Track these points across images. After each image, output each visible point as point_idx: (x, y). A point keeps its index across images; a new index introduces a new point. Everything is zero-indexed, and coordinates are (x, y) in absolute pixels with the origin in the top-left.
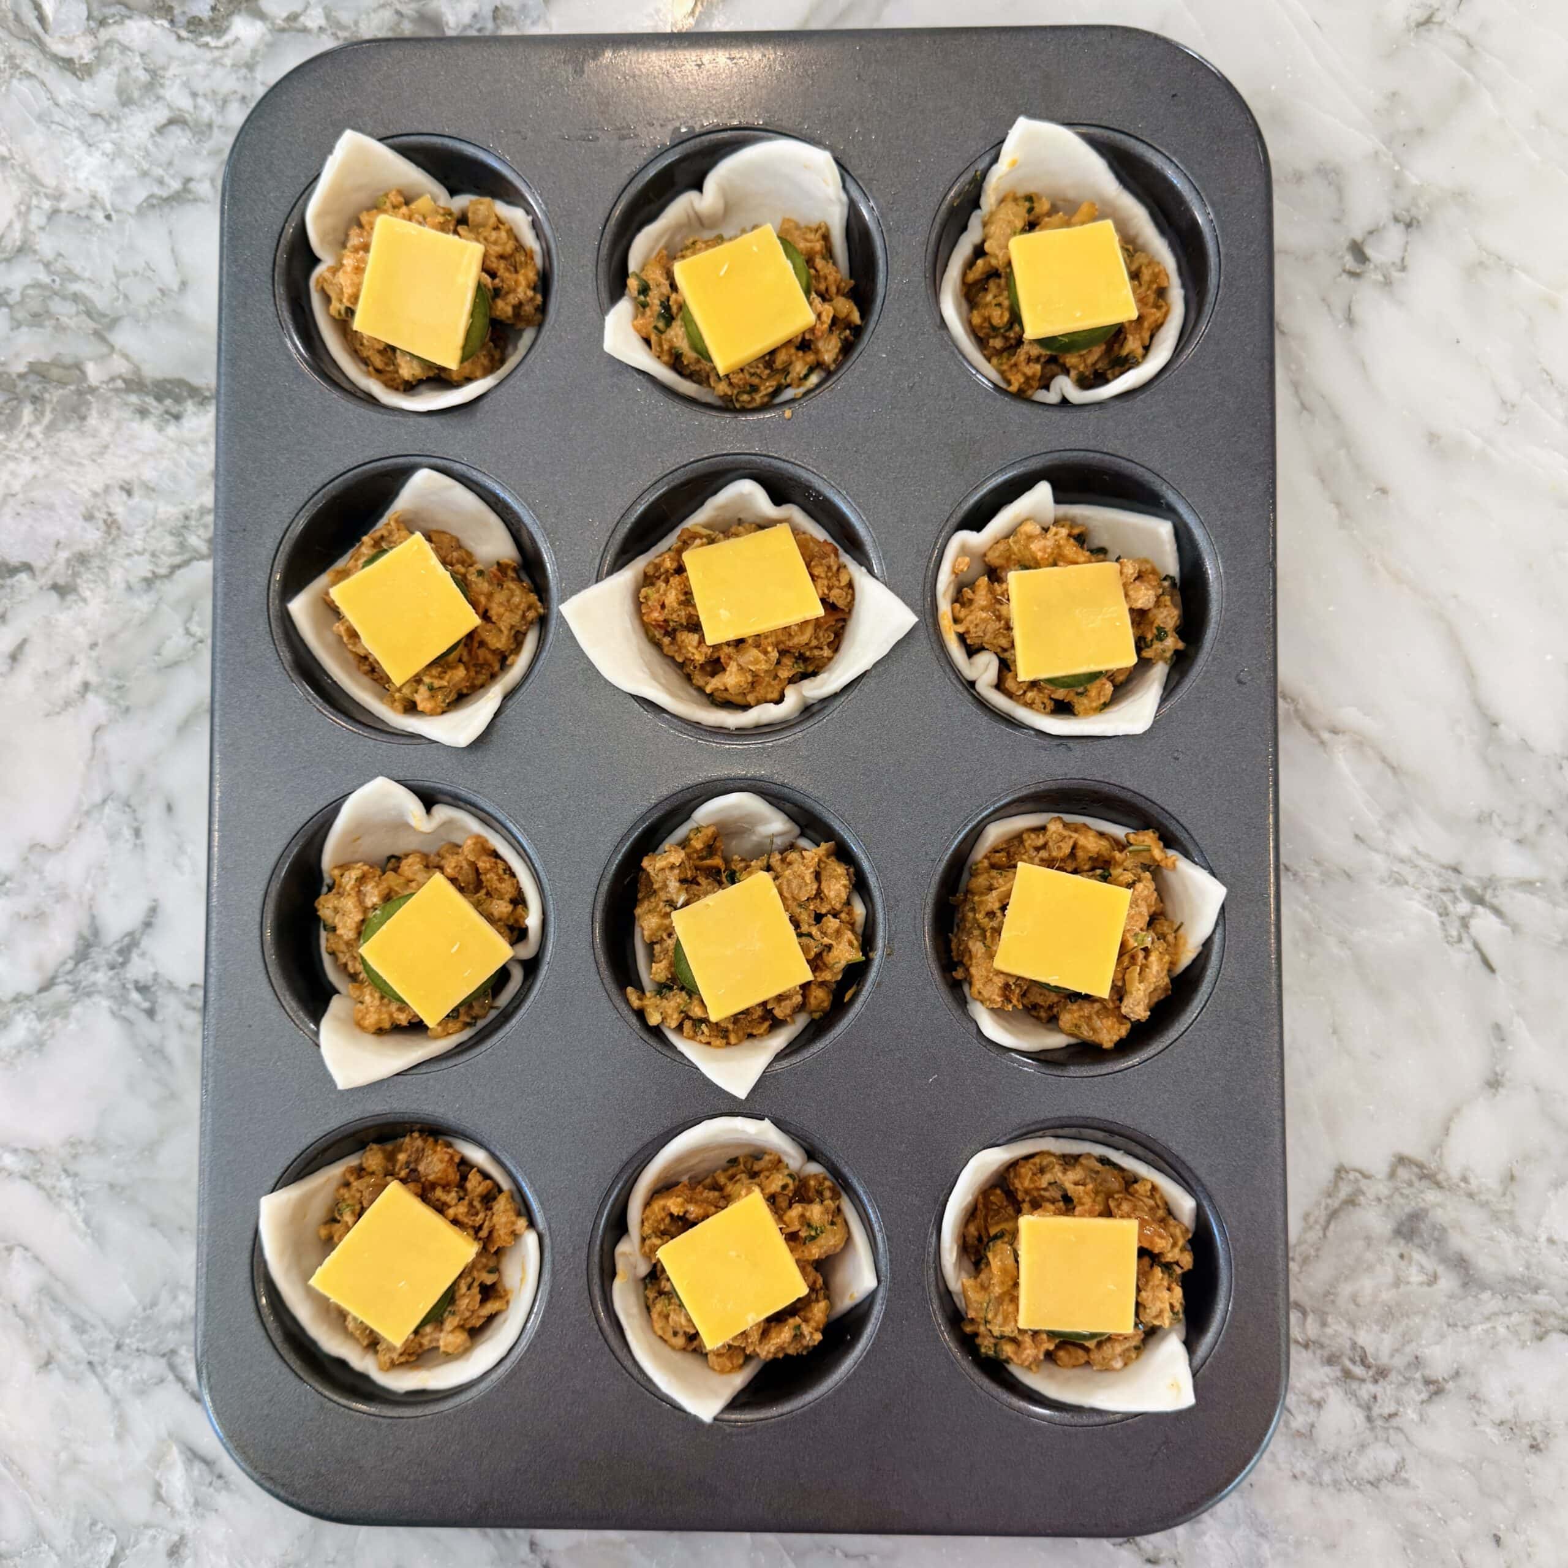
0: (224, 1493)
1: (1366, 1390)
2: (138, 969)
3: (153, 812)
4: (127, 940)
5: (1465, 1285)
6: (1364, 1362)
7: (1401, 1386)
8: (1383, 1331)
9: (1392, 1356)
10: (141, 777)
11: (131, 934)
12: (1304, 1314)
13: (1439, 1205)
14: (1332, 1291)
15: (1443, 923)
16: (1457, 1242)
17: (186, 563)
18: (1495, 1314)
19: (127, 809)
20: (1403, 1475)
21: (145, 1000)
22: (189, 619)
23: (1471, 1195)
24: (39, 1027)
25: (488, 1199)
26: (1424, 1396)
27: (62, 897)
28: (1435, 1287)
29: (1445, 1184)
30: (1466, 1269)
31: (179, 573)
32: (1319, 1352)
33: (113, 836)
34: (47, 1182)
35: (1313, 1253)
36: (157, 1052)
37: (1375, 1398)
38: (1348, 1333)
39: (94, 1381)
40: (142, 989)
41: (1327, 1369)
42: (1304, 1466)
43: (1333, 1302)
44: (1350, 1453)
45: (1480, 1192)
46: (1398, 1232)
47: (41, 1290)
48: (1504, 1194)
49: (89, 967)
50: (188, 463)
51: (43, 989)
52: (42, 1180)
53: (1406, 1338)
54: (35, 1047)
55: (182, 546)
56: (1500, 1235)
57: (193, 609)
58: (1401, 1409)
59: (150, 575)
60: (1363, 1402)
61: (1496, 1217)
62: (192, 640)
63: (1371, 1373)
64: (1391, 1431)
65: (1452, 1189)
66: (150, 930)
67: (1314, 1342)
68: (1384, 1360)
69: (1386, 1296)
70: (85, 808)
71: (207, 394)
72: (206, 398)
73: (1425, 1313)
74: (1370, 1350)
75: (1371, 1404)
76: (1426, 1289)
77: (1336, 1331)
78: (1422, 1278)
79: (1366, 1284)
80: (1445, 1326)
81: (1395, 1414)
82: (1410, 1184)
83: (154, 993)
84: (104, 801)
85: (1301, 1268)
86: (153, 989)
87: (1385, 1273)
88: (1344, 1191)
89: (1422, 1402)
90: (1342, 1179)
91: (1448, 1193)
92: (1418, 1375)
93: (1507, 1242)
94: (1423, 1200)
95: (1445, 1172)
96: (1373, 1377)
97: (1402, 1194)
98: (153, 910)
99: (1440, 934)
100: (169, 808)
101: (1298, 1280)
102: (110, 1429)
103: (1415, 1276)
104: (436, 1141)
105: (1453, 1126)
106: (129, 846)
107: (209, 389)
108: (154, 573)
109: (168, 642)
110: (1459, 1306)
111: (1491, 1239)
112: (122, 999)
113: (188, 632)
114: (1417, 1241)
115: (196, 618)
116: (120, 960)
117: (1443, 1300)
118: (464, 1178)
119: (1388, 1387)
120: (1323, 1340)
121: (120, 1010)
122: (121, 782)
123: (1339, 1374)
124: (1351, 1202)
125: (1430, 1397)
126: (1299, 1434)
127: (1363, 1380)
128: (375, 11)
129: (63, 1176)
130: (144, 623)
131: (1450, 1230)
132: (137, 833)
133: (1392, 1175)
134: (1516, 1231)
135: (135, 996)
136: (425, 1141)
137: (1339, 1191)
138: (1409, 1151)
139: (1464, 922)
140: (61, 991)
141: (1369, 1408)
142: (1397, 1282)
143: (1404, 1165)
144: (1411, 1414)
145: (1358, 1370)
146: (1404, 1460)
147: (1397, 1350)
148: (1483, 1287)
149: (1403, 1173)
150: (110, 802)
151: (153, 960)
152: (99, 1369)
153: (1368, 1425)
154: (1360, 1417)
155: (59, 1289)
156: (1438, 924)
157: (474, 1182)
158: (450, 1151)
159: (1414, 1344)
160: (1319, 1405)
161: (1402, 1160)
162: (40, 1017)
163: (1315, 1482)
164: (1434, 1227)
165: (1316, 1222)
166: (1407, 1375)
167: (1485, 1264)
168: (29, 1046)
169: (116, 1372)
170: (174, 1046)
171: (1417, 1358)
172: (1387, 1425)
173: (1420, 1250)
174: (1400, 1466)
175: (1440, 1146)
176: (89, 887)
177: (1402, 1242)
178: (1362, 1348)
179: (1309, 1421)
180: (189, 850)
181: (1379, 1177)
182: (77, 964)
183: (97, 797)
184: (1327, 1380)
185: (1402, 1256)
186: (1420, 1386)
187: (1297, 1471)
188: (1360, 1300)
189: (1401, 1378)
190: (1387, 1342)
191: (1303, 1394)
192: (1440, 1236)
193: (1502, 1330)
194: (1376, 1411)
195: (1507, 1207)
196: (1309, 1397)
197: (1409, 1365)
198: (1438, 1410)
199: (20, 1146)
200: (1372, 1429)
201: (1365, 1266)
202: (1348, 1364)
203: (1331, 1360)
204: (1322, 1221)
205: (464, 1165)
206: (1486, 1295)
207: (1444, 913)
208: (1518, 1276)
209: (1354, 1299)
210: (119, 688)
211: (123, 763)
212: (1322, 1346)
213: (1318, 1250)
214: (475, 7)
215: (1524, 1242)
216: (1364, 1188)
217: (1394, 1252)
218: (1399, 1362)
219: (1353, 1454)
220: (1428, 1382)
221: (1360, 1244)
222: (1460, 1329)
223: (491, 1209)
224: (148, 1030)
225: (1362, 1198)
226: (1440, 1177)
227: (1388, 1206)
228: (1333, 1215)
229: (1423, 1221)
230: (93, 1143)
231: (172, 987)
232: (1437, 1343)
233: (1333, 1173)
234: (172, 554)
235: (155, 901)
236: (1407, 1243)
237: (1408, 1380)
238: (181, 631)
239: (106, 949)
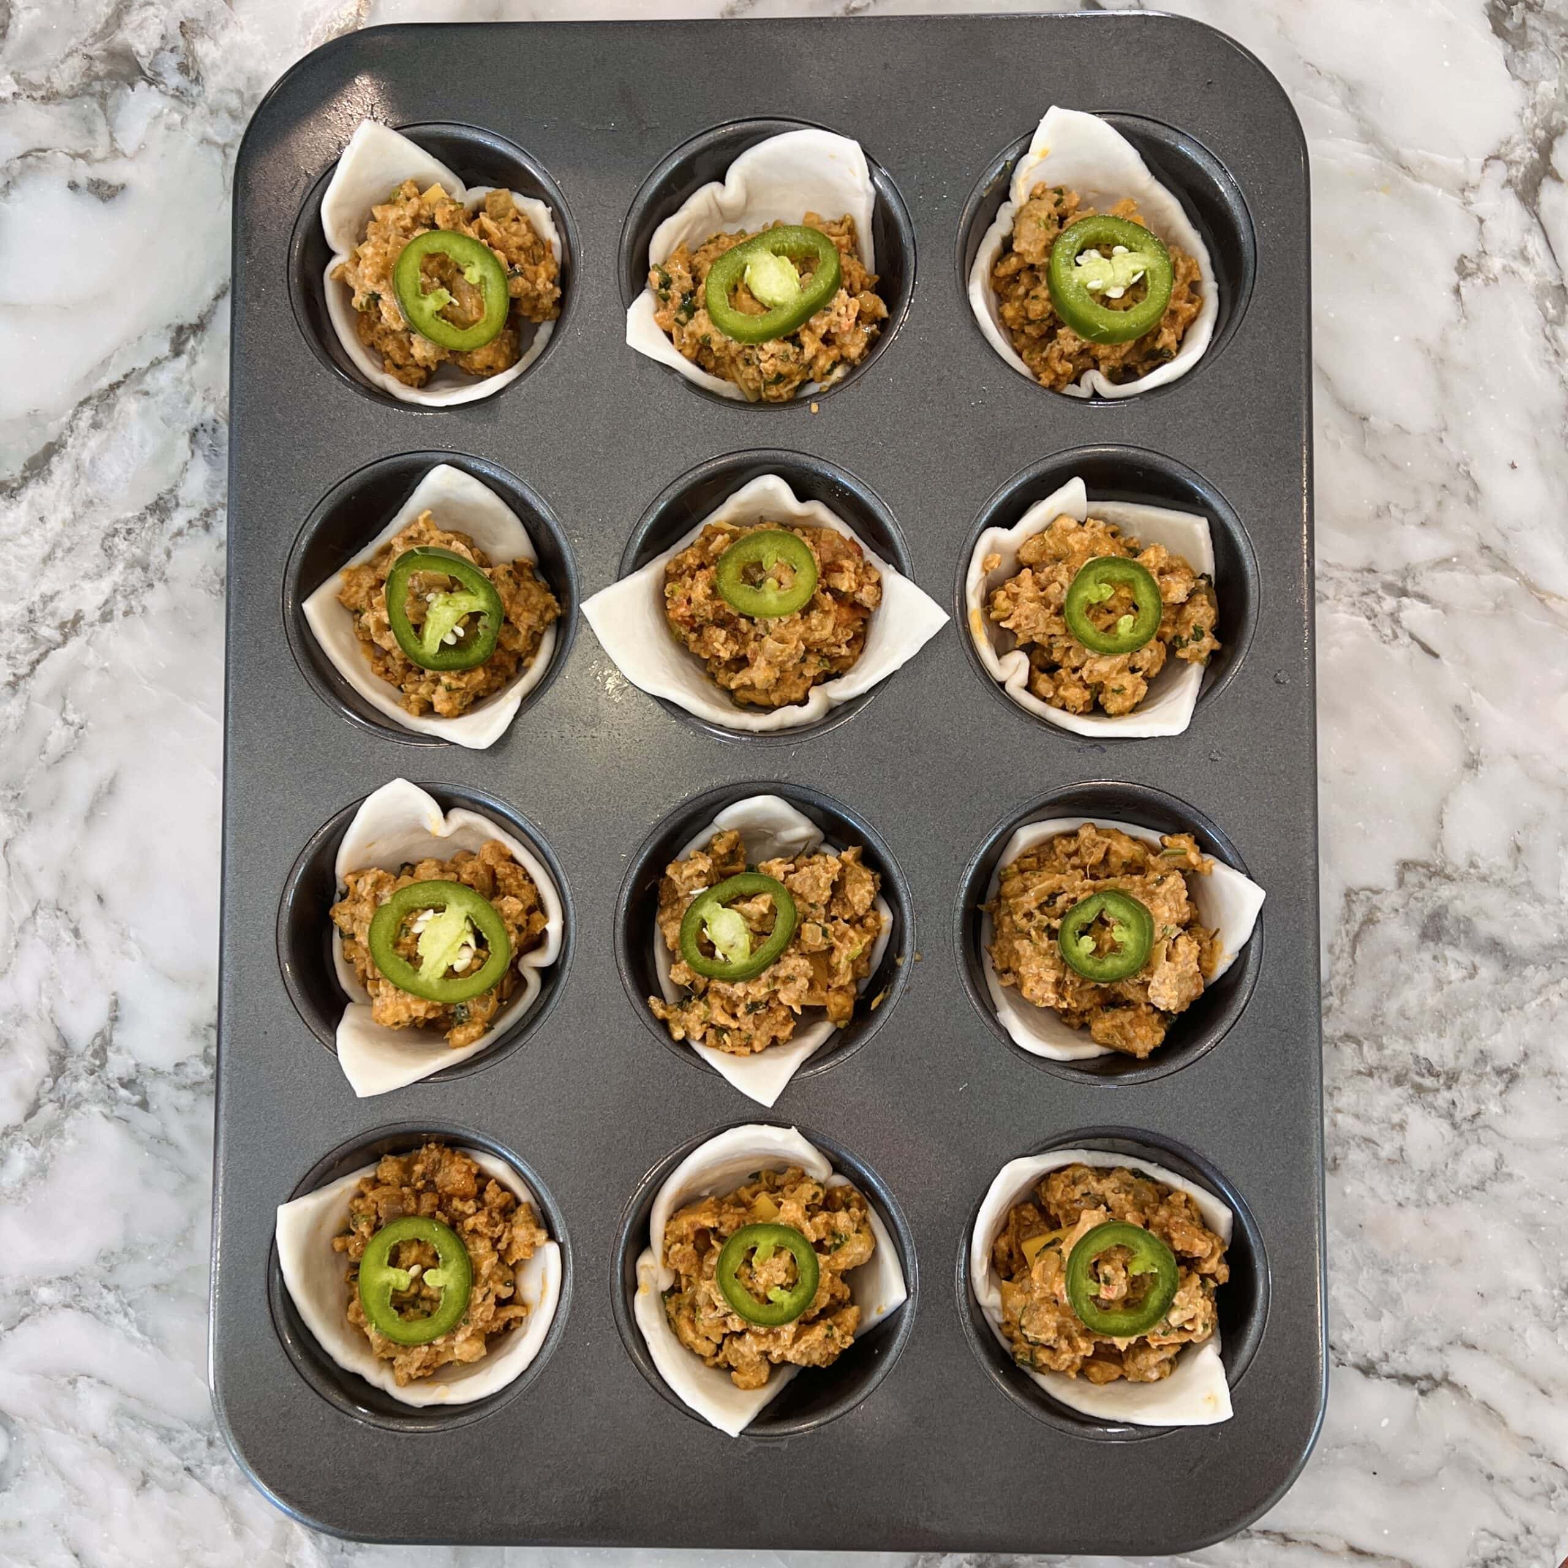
0: (359, 1554)
1: (1443, 1098)
2: (118, 1065)
3: (86, 907)
4: (98, 1041)
5: (1506, 967)
6: (1431, 1072)
7: (1474, 1084)
8: (1440, 1036)
9: (1457, 1058)
10: (64, 878)
11: (100, 1034)
12: (1359, 1044)
13: (1456, 898)
14: (1379, 1013)
15: (1374, 625)
16: (1485, 928)
17: (45, 654)
18: (1545, 986)
19: (58, 913)
20: (1505, 1170)
21: (134, 1094)
22: (64, 709)
23: (1484, 879)
24: (37, 1153)
25: (509, 1210)
26: (1501, 1086)
27: (21, 1019)
28: (1477, 977)
29: (1455, 876)
30: (1503, 951)
31: (39, 667)
32: (1385, 1076)
33: (54, 944)
34: (89, 1303)
35: (1348, 982)
36: (162, 1141)
37: (1454, 1103)
38: (1407, 1049)
39: (196, 1483)
40: (128, 1084)
41: (1398, 1090)
42: (1407, 1191)
43: (1382, 1023)
44: (1446, 1165)
45: (1491, 874)
46: (1424, 936)
47: (116, 1413)
48: (1516, 868)
49: (68, 1079)
50: (16, 557)
51: (30, 1115)
52: (85, 1303)
53: (1466, 1036)
54: (40, 1174)
55: (35, 639)
56: (1523, 907)
57: (64, 699)
58: (1483, 1107)
59: (11, 678)
60: (1444, 1113)
61: (1515, 892)
62: (72, 729)
63: (1442, 1081)
64: (1480, 1131)
65: (1464, 878)
66: (117, 1025)
67: (1377, 1068)
68: (1450, 1064)
69: (1431, 1001)
70: (17, 925)
71: (15, 485)
72: (13, 489)
73: (1476, 1006)
74: (1434, 1059)
75: (1452, 1111)
76: (1468, 981)
77: (1394, 1050)
78: (1462, 973)
79: (1410, 996)
80: (1499, 1013)
81: (1479, 1114)
82: (1422, 886)
83: (141, 1084)
84: (34, 912)
85: (1341, 1000)
86: (138, 1081)
87: (1424, 979)
88: (1360, 912)
89: (1501, 1094)
90: (1353, 902)
91: (1461, 884)
92: (1488, 1069)
93: (1534, 912)
94: (1439, 898)
95: (1452, 863)
96: (1445, 1084)
97: (1416, 899)
98: (115, 1004)
99: (1374, 637)
100: (100, 899)
101: (1342, 1013)
102: (227, 1528)
103: (1454, 974)
104: (453, 1153)
105: (1446, 818)
106: (74, 946)
107: (14, 480)
108: (15, 675)
109: (49, 738)
110: (1507, 989)
111: (1517, 914)
112: (111, 1100)
113: (66, 722)
114: (1445, 939)
115: (70, 706)
116: (97, 1062)
117: (1489, 988)
118: (482, 1190)
119: (1463, 1090)
120: (1384, 1063)
121: (112, 1111)
122: (46, 888)
123: (1411, 1092)
124: (1370, 921)
125: (1507, 1087)
126: (1391, 1161)
127: (1437, 1090)
128: (62, 62)
129: (105, 1291)
130: (21, 727)
131: (1474, 919)
132: (76, 933)
133: (1401, 883)
134: (1540, 900)
135: (123, 1093)
136: (442, 1152)
137: (1355, 915)
138: (1409, 855)
139: (1394, 617)
140: (48, 1110)
141: (1452, 1116)
142: (1439, 984)
143: (1409, 869)
144: (1493, 1108)
145: (1428, 1082)
146: (1501, 1155)
147: (1460, 1051)
148: (1525, 963)
149: (1411, 878)
150: (39, 911)
151: (130, 1053)
152: (198, 1471)
153: (1455, 1132)
154: (1445, 1126)
155: (134, 1405)
156: (1371, 628)
157: (491, 1193)
158: (468, 1161)
159: (1474, 1040)
160: (1401, 1127)
161: (1406, 866)
162: (35, 1143)
163: (1422, 1203)
164: (1458, 921)
165: (1342, 951)
166: (1478, 1071)
167: (1519, 940)
168: (32, 1175)
169: (216, 1469)
170: (177, 1131)
171: (1482, 1052)
172: (1474, 1126)
173: (1451, 947)
174: (1499, 1162)
175: (1439, 840)
176: (44, 1000)
177: (1431, 944)
178: (1425, 1059)
179: (1398, 1146)
180: (132, 934)
181: (1389, 889)
182: (55, 1081)
183: (27, 910)
184: (1401, 1101)
185: (1435, 958)
186: (1494, 1078)
187: (1400, 1198)
188: (1411, 1013)
189: (1472, 1077)
190: (1448, 1044)
191: (1383, 1121)
192: (1466, 926)
193: (1556, 1000)
194: (1458, 1116)
195: (1523, 880)
196: (1389, 1122)
197: (1476, 1062)
198: (1519, 1096)
199: (53, 1277)
200: (1461, 1135)
201: (1402, 979)
202: (1418, 1079)
203: (1399, 1080)
204: (1347, 949)
205: (483, 1177)
206: (1529, 971)
207: (1372, 616)
208: (1555, 942)
209: (1402, 1014)
210: (16, 797)
211: (41, 869)
212: (1386, 1070)
213: (1352, 977)
214: (161, 29)
215: (1549, 908)
216: (1378, 904)
217: (1427, 956)
218: (1466, 1061)
219: (1450, 1166)
220: (1500, 1072)
221: (1392, 958)
222: (1515, 1011)
223: (510, 1221)
224: (146, 1122)
225: (1379, 914)
226: (1449, 870)
227: (1407, 914)
228: (1356, 939)
229: (1446, 918)
230: (124, 1250)
231: (157, 1073)
232: (1497, 1032)
233: (1343, 899)
234: (27, 652)
235: (114, 994)
236: (1437, 944)
237: (1480, 1076)
238: (59, 723)
239: (81, 1056)
